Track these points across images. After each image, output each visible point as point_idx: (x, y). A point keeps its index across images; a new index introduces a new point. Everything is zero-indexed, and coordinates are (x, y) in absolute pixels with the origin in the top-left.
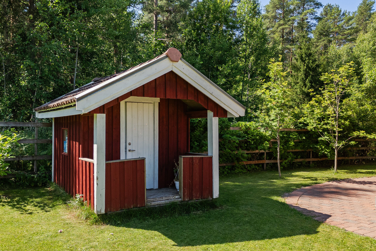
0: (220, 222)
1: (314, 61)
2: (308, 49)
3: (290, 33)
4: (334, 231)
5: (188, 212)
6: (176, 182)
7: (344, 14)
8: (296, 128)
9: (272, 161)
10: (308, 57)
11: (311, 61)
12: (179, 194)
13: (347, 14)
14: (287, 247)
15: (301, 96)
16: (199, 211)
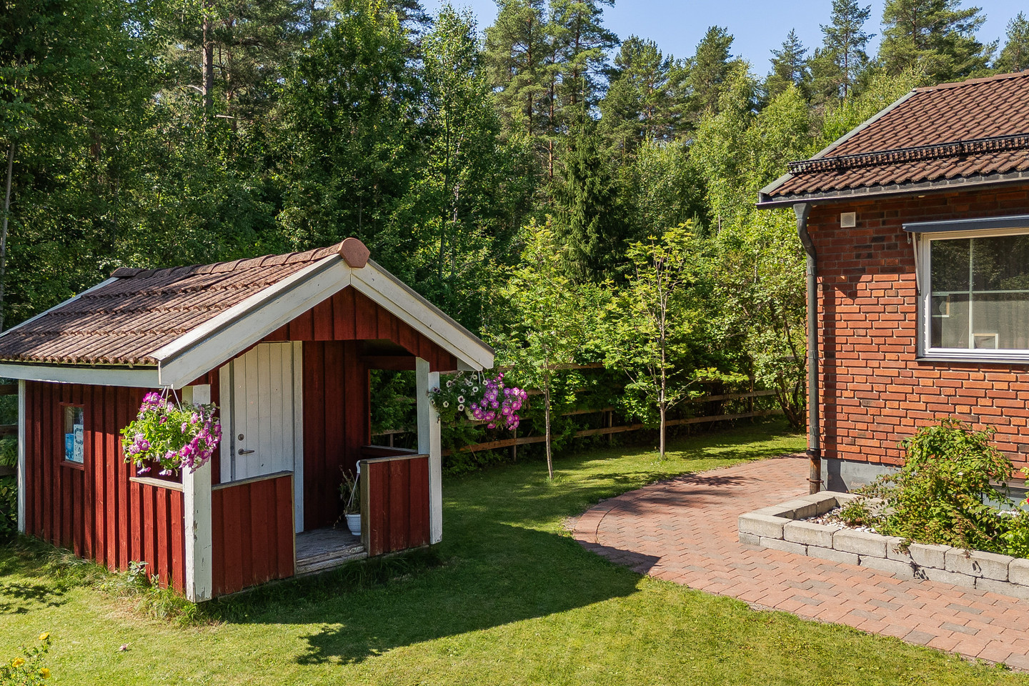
0: (454, 594)
1: (605, 180)
2: (592, 150)
3: (548, 101)
4: (669, 592)
5: (382, 579)
6: (349, 516)
7: (667, 65)
8: (578, 362)
9: (531, 440)
10: (591, 169)
11: (598, 180)
12: (362, 542)
13: (674, 64)
14: (592, 630)
15: (576, 263)
16: (404, 574)
